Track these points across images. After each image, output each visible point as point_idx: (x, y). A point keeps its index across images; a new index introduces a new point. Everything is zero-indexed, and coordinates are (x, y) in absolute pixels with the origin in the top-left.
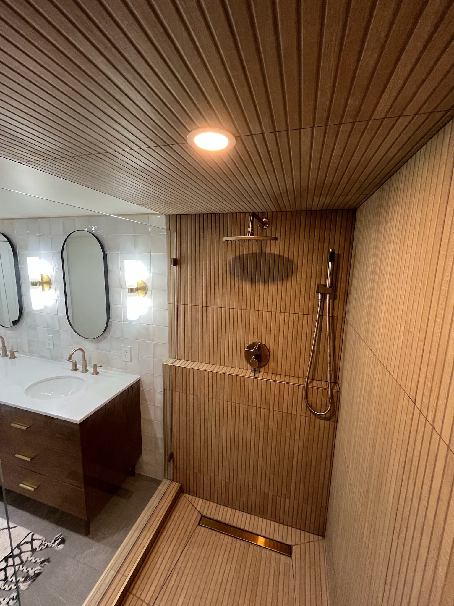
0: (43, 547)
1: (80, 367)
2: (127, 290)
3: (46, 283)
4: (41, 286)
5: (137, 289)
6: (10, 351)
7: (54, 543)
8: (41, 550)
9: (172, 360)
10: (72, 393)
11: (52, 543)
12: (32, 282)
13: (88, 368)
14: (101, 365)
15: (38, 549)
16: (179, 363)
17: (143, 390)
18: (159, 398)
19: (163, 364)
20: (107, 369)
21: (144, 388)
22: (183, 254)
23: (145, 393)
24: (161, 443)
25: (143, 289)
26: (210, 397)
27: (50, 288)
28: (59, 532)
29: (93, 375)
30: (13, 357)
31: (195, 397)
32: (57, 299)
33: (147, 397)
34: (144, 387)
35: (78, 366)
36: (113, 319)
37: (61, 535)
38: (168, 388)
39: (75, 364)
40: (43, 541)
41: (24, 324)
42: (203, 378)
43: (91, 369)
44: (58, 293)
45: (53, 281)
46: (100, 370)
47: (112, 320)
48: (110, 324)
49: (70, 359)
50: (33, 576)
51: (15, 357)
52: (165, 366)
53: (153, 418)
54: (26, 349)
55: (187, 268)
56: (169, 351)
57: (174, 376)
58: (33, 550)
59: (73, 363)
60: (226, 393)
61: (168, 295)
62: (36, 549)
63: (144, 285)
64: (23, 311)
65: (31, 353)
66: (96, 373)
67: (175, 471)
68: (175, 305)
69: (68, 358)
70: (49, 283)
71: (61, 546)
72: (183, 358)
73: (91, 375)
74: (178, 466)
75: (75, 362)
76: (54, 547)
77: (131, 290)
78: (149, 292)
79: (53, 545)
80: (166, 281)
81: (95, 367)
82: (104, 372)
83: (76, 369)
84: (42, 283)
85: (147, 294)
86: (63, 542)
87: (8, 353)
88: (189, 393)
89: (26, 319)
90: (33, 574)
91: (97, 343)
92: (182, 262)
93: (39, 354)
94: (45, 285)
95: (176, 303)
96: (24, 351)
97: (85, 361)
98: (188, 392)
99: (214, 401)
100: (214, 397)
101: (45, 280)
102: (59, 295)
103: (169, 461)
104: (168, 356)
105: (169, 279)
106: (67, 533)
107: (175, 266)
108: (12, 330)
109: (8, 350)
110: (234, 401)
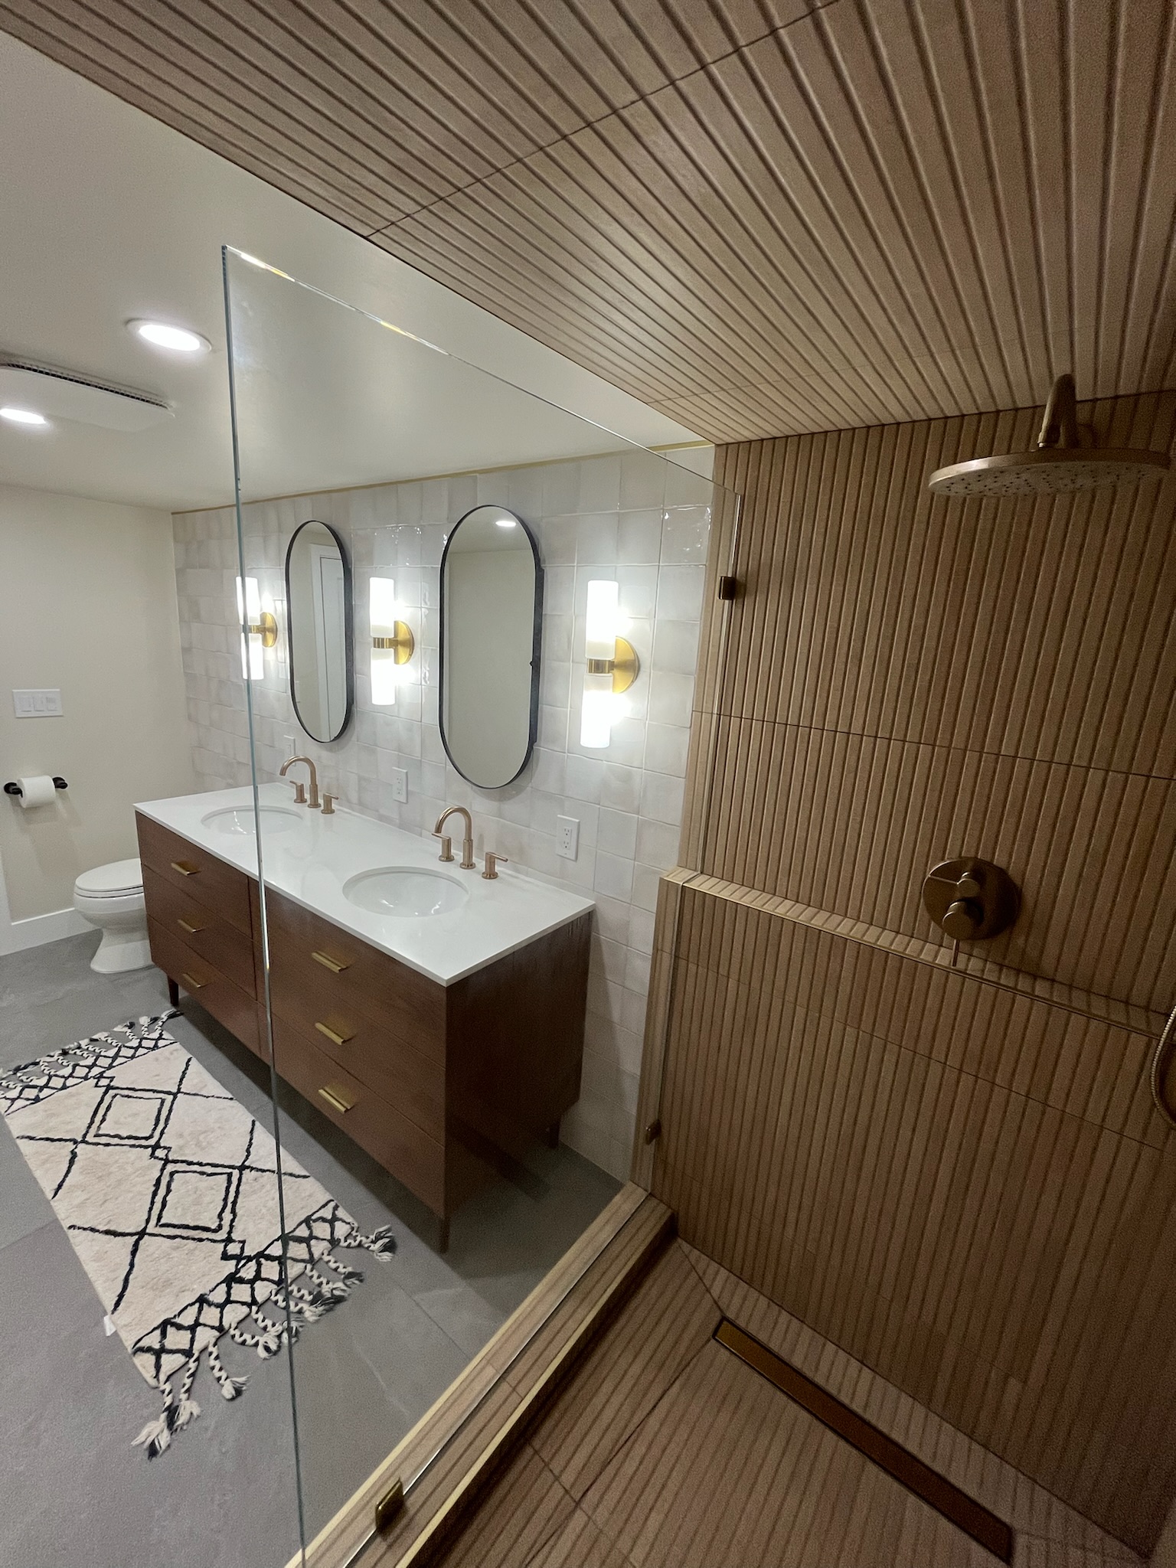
0: (354, 1244)
1: (458, 854)
2: (586, 668)
3: (401, 643)
4: (392, 650)
5: (613, 666)
6: (324, 795)
7: (374, 1242)
8: (348, 1247)
9: (688, 874)
10: (437, 912)
11: (370, 1240)
12: (375, 639)
13: (474, 860)
14: (506, 857)
15: (343, 1244)
16: (705, 885)
17: (598, 940)
18: (639, 969)
19: (661, 880)
20: (517, 871)
21: (604, 935)
22: (756, 563)
23: (604, 948)
24: (631, 1089)
25: (630, 667)
26: (790, 997)
27: (411, 655)
28: (387, 1223)
29: (486, 878)
30: (329, 810)
31: (743, 990)
32: (423, 683)
33: (607, 959)
34: (601, 932)
35: (453, 851)
36: (542, 744)
37: (388, 1230)
38: (667, 948)
39: (447, 844)
40: (353, 1229)
41: (354, 738)
42: (773, 940)
43: (481, 865)
44: (426, 670)
45: (418, 638)
46: (500, 869)
47: (542, 748)
48: (534, 755)
49: (438, 829)
50: (329, 1299)
51: (332, 812)
52: (665, 886)
53: (616, 1015)
54: (354, 797)
55: (764, 608)
56: (681, 847)
57: (687, 917)
58: (334, 1242)
59: (443, 842)
60: (843, 996)
61: (697, 686)
62: (339, 1240)
63: (631, 657)
64: (354, 709)
65: (362, 806)
66: (491, 875)
67: (660, 1173)
68: (715, 716)
69: (433, 828)
70: (410, 644)
71: (386, 1256)
72: (718, 871)
73: (480, 877)
74: (671, 1160)
75: (449, 841)
76: (373, 1251)
77: (598, 667)
78: (643, 676)
79: (373, 1247)
80: (694, 642)
81: (491, 861)
82: (509, 875)
83: (448, 858)
84: (395, 643)
85: (638, 683)
86: (390, 1247)
87: (321, 801)
88: (725, 974)
89: (359, 727)
90: (329, 1295)
91: (500, 800)
92: (751, 586)
93: (377, 811)
94: (400, 649)
95: (715, 711)
96: (349, 801)
97: (469, 840)
98: (723, 971)
99: (800, 1012)
100: (802, 1000)
101: (402, 637)
102: (427, 675)
103: (649, 1141)
104: (676, 862)
105: (703, 641)
106: (401, 1231)
107: (727, 602)
108: (331, 750)
109: (320, 795)
110: (866, 1026)
